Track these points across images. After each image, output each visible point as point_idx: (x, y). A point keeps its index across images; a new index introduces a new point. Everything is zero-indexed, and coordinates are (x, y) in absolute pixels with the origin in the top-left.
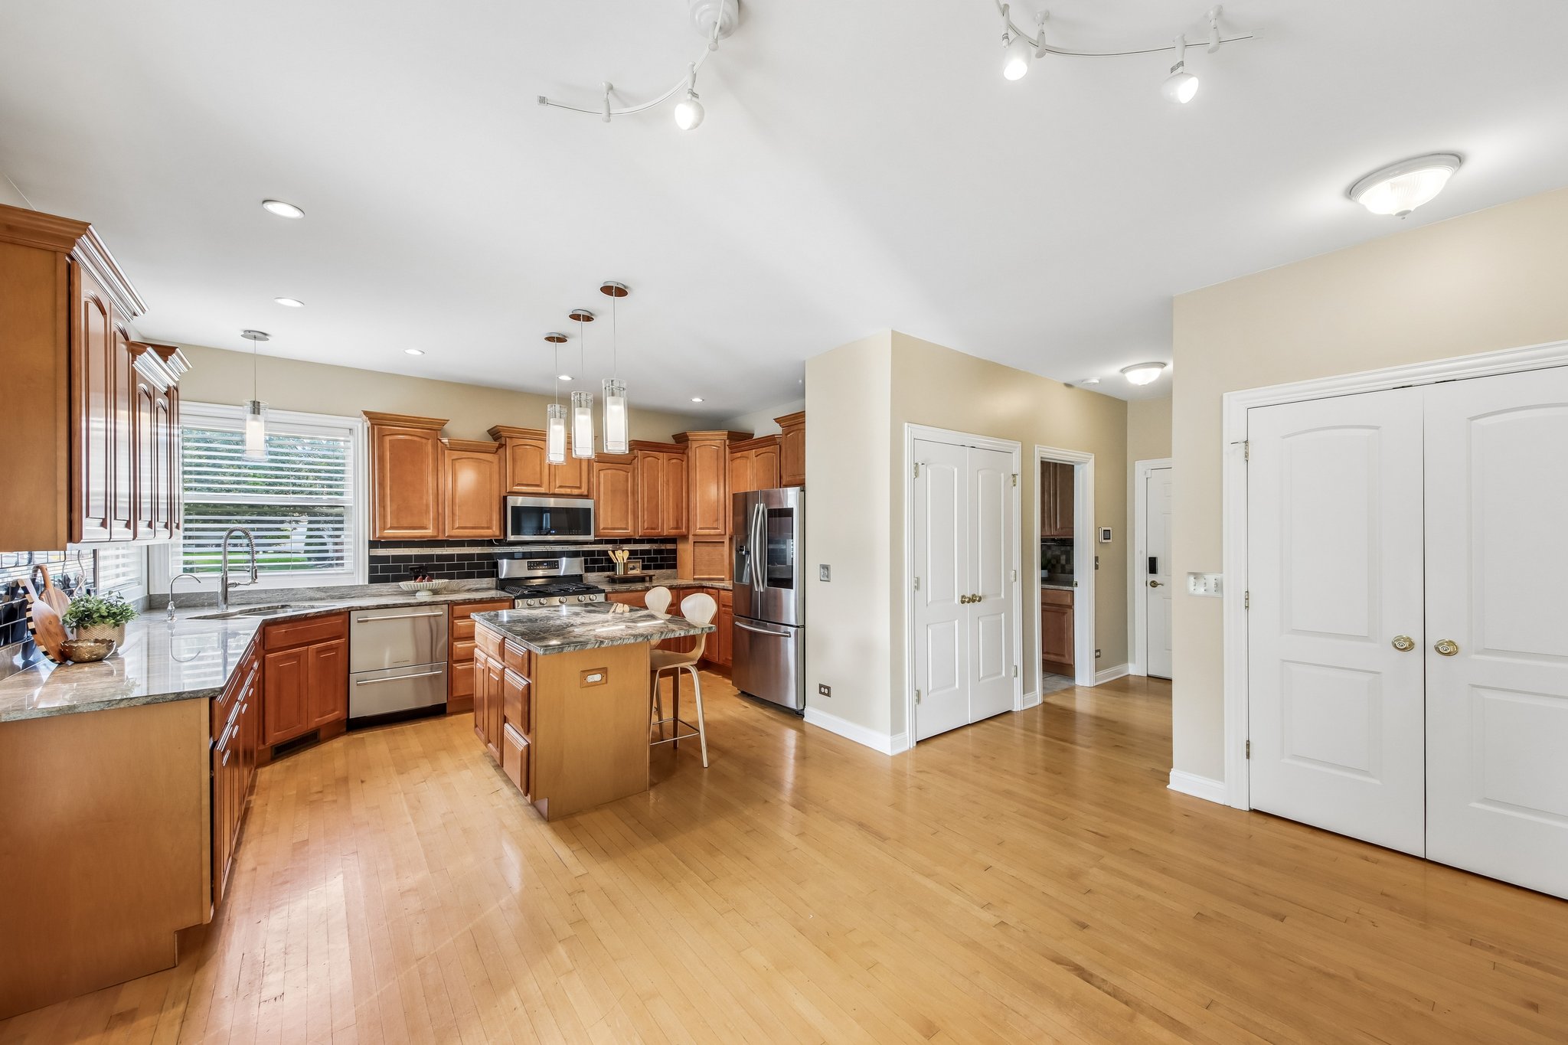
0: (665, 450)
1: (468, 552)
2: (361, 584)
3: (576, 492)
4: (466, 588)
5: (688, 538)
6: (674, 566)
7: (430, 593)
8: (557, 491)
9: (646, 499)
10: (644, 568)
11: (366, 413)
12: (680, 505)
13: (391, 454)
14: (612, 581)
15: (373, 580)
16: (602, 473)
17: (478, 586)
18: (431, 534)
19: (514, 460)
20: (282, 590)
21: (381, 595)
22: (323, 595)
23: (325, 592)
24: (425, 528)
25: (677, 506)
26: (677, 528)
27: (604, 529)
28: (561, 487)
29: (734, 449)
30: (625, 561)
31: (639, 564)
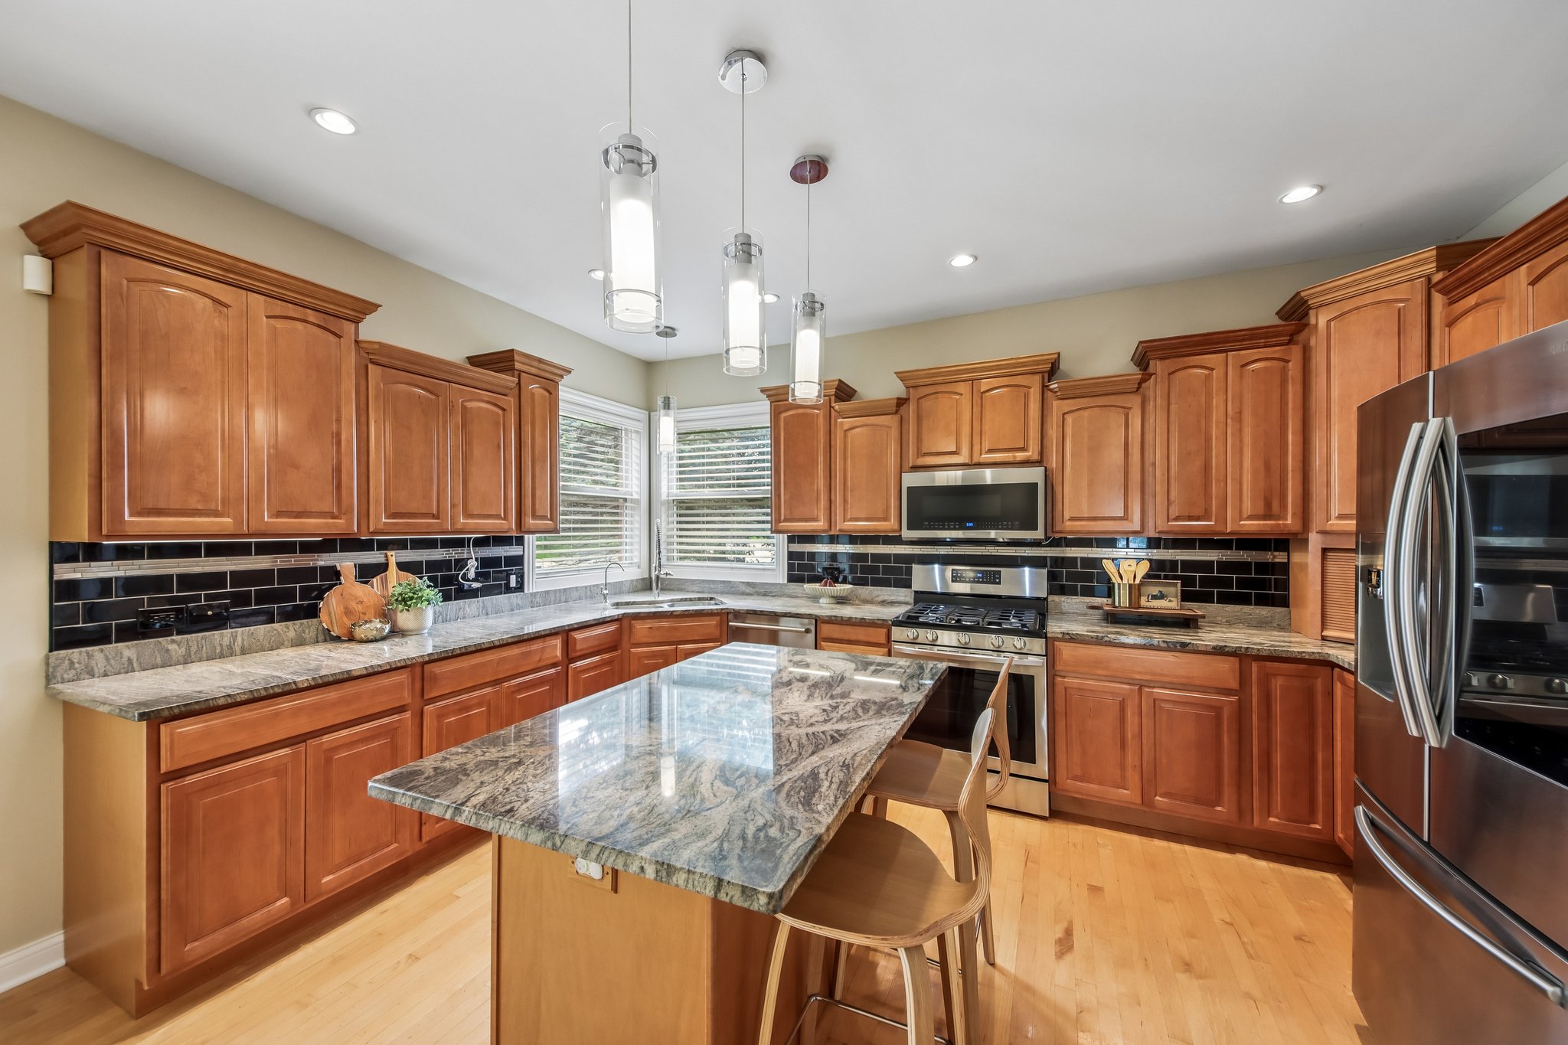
0: (1228, 346)
1: (883, 552)
2: (781, 582)
3: (1020, 456)
4: (881, 599)
5: (1306, 541)
6: (1284, 602)
7: (832, 601)
8: (987, 457)
9: (1174, 459)
10: (1186, 597)
11: (763, 391)
12: (1276, 465)
13: (785, 434)
14: (1114, 618)
15: (792, 579)
16: (1069, 419)
17: (893, 598)
18: (822, 528)
19: (919, 419)
20: (724, 582)
21: (797, 597)
22: (748, 590)
23: (753, 588)
24: (815, 520)
25: (1267, 466)
26: (1267, 516)
27: (1072, 519)
28: (990, 451)
29: (1454, 291)
30: (1137, 581)
31: (1175, 589)
